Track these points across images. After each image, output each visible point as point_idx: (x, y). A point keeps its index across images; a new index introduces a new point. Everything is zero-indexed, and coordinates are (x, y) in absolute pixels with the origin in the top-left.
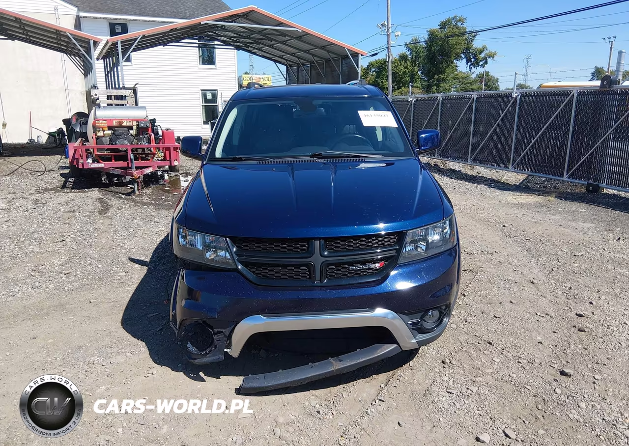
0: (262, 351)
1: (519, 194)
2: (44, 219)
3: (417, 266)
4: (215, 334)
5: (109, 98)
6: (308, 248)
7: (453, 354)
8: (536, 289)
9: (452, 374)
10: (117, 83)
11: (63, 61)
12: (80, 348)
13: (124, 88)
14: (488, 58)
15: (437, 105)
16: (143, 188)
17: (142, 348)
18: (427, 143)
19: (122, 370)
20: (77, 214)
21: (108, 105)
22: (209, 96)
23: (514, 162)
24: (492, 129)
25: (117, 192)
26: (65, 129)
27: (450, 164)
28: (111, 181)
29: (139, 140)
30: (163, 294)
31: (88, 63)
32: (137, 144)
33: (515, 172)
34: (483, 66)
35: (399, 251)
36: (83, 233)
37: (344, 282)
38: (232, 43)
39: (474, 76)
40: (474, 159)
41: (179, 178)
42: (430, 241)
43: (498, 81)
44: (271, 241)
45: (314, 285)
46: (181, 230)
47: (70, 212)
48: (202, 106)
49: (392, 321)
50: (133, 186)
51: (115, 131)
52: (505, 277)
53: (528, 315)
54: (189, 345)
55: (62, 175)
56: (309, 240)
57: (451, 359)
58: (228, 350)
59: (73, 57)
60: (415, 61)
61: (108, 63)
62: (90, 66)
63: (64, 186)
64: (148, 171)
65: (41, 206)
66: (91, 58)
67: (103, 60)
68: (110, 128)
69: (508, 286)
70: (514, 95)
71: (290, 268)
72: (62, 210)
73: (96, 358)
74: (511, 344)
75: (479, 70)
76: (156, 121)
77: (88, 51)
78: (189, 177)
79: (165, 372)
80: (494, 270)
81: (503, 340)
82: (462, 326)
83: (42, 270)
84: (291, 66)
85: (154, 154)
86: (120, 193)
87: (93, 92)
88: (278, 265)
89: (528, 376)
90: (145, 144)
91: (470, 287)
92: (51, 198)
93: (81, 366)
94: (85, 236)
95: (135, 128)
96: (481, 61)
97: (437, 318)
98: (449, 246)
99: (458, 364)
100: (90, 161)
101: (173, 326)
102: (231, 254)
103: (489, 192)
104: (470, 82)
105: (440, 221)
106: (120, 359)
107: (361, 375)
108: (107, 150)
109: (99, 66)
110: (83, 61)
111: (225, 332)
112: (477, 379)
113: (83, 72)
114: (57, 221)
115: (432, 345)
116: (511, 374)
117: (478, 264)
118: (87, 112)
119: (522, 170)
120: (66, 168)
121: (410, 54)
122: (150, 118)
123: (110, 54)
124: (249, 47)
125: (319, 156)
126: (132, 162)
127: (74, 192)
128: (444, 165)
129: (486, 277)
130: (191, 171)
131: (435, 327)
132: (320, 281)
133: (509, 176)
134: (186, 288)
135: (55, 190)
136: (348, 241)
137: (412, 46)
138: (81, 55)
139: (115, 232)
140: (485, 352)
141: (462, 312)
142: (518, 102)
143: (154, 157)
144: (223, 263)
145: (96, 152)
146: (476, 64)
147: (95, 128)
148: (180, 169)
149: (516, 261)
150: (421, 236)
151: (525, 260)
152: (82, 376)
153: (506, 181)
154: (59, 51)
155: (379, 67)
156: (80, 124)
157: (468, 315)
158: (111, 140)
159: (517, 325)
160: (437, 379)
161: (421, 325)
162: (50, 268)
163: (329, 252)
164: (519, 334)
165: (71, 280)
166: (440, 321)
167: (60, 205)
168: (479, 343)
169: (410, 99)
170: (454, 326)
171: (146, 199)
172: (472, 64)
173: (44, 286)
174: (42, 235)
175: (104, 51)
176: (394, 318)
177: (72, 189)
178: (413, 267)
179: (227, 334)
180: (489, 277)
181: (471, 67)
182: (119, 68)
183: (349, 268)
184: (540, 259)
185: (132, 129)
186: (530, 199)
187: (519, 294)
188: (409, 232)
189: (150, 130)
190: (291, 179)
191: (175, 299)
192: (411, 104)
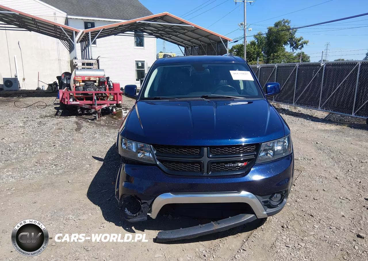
0: (169, 215)
1: (325, 124)
2: (44, 133)
3: (268, 166)
4: (142, 204)
5: (83, 64)
6: (200, 152)
7: (288, 221)
8: (338, 182)
9: (289, 235)
10: (88, 56)
11: (58, 43)
12: (61, 210)
13: (92, 59)
14: (303, 44)
15: (274, 70)
16: (101, 116)
17: (98, 210)
18: (272, 90)
19: (86, 224)
20: (63, 130)
21: (82, 68)
22: (140, 65)
23: (321, 105)
24: (308, 85)
25: (86, 119)
26: (58, 82)
27: (282, 105)
28: (83, 112)
29: (99, 88)
30: (111, 178)
31: (72, 45)
32: (99, 91)
33: (322, 111)
34: (300, 49)
35: (256, 156)
36: (66, 141)
37: (222, 174)
38: (154, 34)
39: (295, 55)
40: (297, 103)
41: (122, 111)
42: (275, 150)
43: (309, 58)
44: (178, 147)
45: (203, 175)
46: (124, 140)
47: (59, 129)
48: (136, 70)
49: (251, 199)
50: (95, 115)
51: (86, 83)
52: (319, 174)
53: (335, 199)
54: (126, 210)
55: (55, 108)
56: (201, 148)
57: (287, 225)
58: (150, 214)
59: (63, 41)
60: (260, 45)
61: (83, 44)
62: (73, 46)
63: (56, 114)
64: (104, 106)
65: (43, 126)
66: (74, 42)
67: (80, 43)
68: (83, 81)
69: (321, 180)
70: (322, 65)
71: (189, 164)
72: (54, 128)
73: (71, 216)
74: (325, 217)
75: (298, 51)
76: (110, 79)
77: (72, 37)
78: (127, 110)
79: (111, 226)
80: (312, 170)
81: (320, 214)
82: (293, 204)
83: (41, 163)
84: (187, 47)
85: (108, 97)
86: (88, 119)
87: (74, 61)
88: (181, 162)
89: (336, 237)
90: (103, 91)
91: (297, 180)
92: (48, 121)
93: (62, 221)
94: (67, 143)
95: (97, 81)
96: (299, 46)
97: (280, 199)
98: (288, 154)
99: (292, 228)
100: (71, 100)
101: (116, 198)
102: (153, 155)
103: (306, 122)
104: (292, 58)
105: (282, 138)
106: (85, 217)
107: (231, 233)
108: (82, 94)
109: (78, 46)
110: (69, 43)
111: (148, 202)
112: (304, 238)
113: (69, 50)
114: (51, 134)
115: (275, 216)
116: (326, 236)
117: (302, 166)
118: (70, 72)
119: (327, 110)
120: (58, 104)
121: (257, 41)
122: (106, 76)
123: (85, 39)
124: (163, 36)
125: (206, 97)
126: (95, 101)
127: (62, 118)
128: (278, 106)
129: (307, 174)
130: (129, 107)
131: (279, 204)
132: (207, 173)
133: (318, 113)
134: (126, 175)
135: (51, 116)
136: (225, 148)
137: (258, 37)
138: (68, 40)
139: (84, 141)
140: (309, 221)
141: (293, 195)
142: (324, 69)
143: (108, 98)
144: (148, 160)
145: (75, 95)
146: (296, 47)
147: (75, 81)
148: (122, 106)
149: (325, 165)
150: (270, 146)
151: (331, 164)
152: (62, 227)
153: (316, 116)
154: (56, 37)
155: (238, 49)
156: (67, 79)
157: (297, 198)
158: (84, 88)
159: (328, 205)
160: (279, 237)
161: (270, 203)
162: (46, 161)
163: (213, 155)
164: (329, 210)
165: (58, 169)
166: (281, 201)
167: (53, 125)
168: (304, 216)
169: (258, 67)
170: (288, 204)
171: (102, 123)
172: (294, 48)
173: (42, 172)
174: (42, 142)
175: (81, 38)
176: (253, 198)
177: (61, 116)
178: (264, 166)
179: (149, 204)
180: (309, 174)
181: (293, 49)
182: (89, 48)
183: (225, 165)
184: (340, 164)
185: (96, 82)
186: (332, 127)
187: (328, 185)
188: (262, 144)
189: (106, 83)
190: (189, 111)
191: (118, 181)
192: (258, 69)
